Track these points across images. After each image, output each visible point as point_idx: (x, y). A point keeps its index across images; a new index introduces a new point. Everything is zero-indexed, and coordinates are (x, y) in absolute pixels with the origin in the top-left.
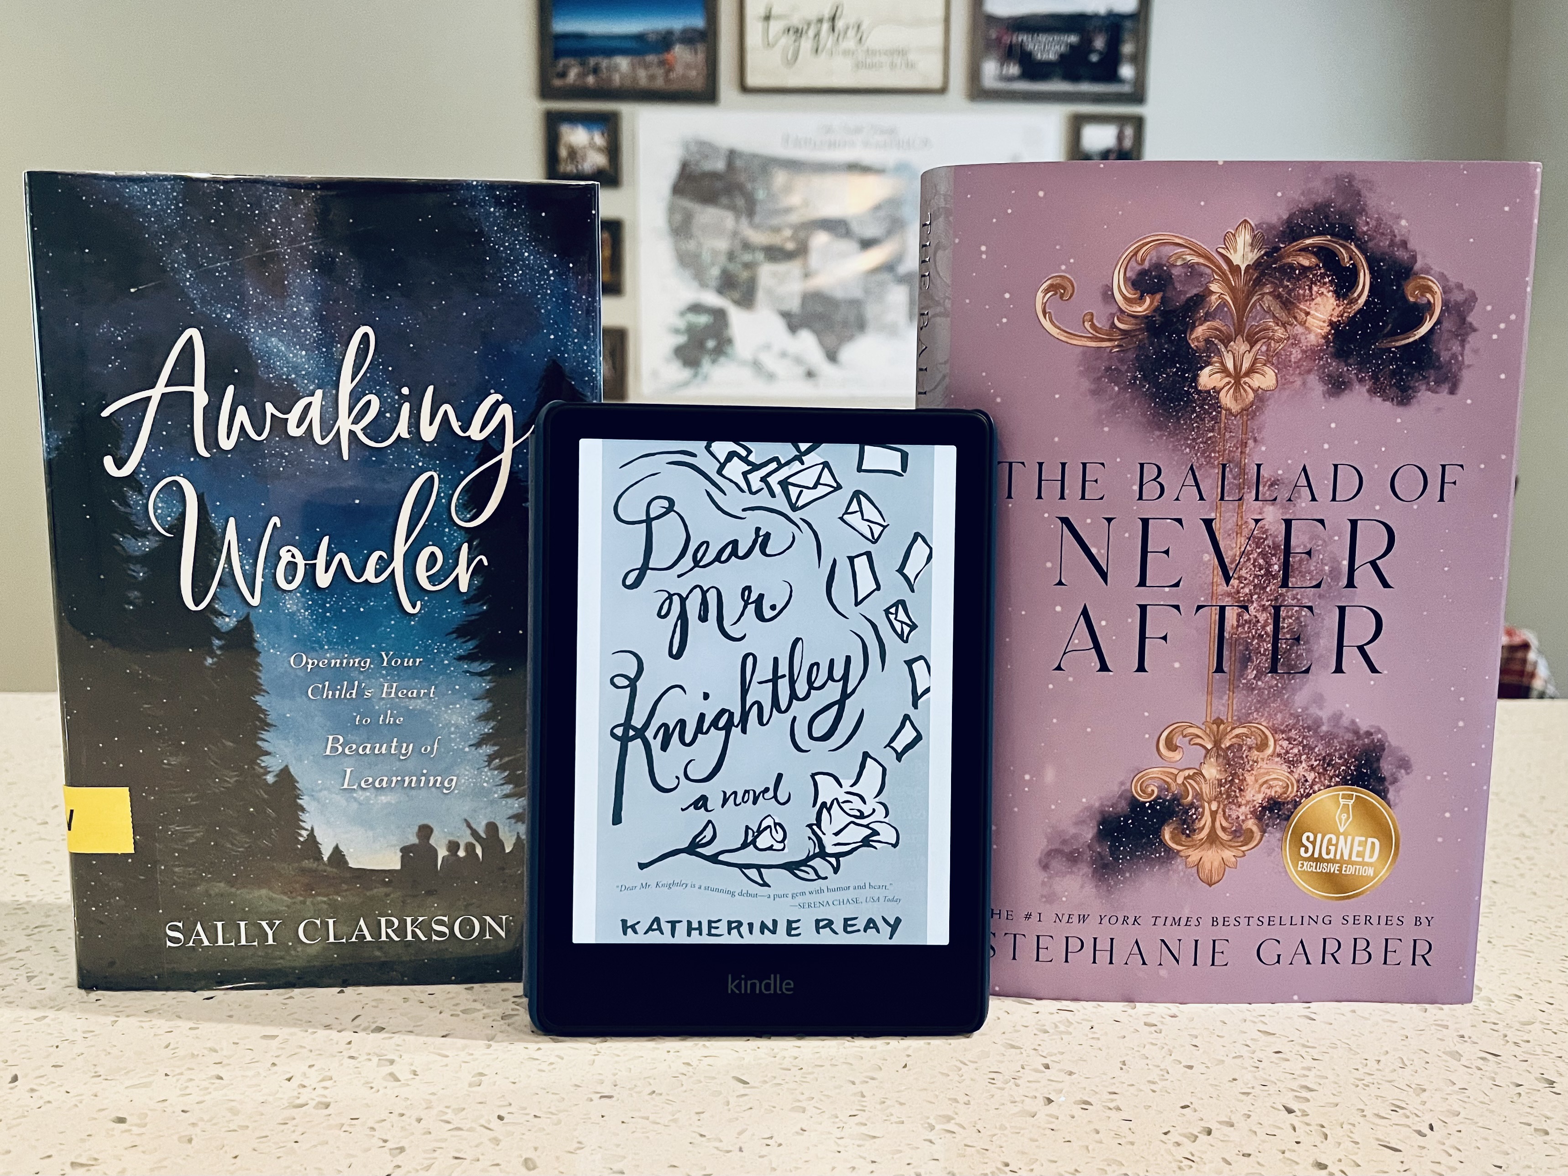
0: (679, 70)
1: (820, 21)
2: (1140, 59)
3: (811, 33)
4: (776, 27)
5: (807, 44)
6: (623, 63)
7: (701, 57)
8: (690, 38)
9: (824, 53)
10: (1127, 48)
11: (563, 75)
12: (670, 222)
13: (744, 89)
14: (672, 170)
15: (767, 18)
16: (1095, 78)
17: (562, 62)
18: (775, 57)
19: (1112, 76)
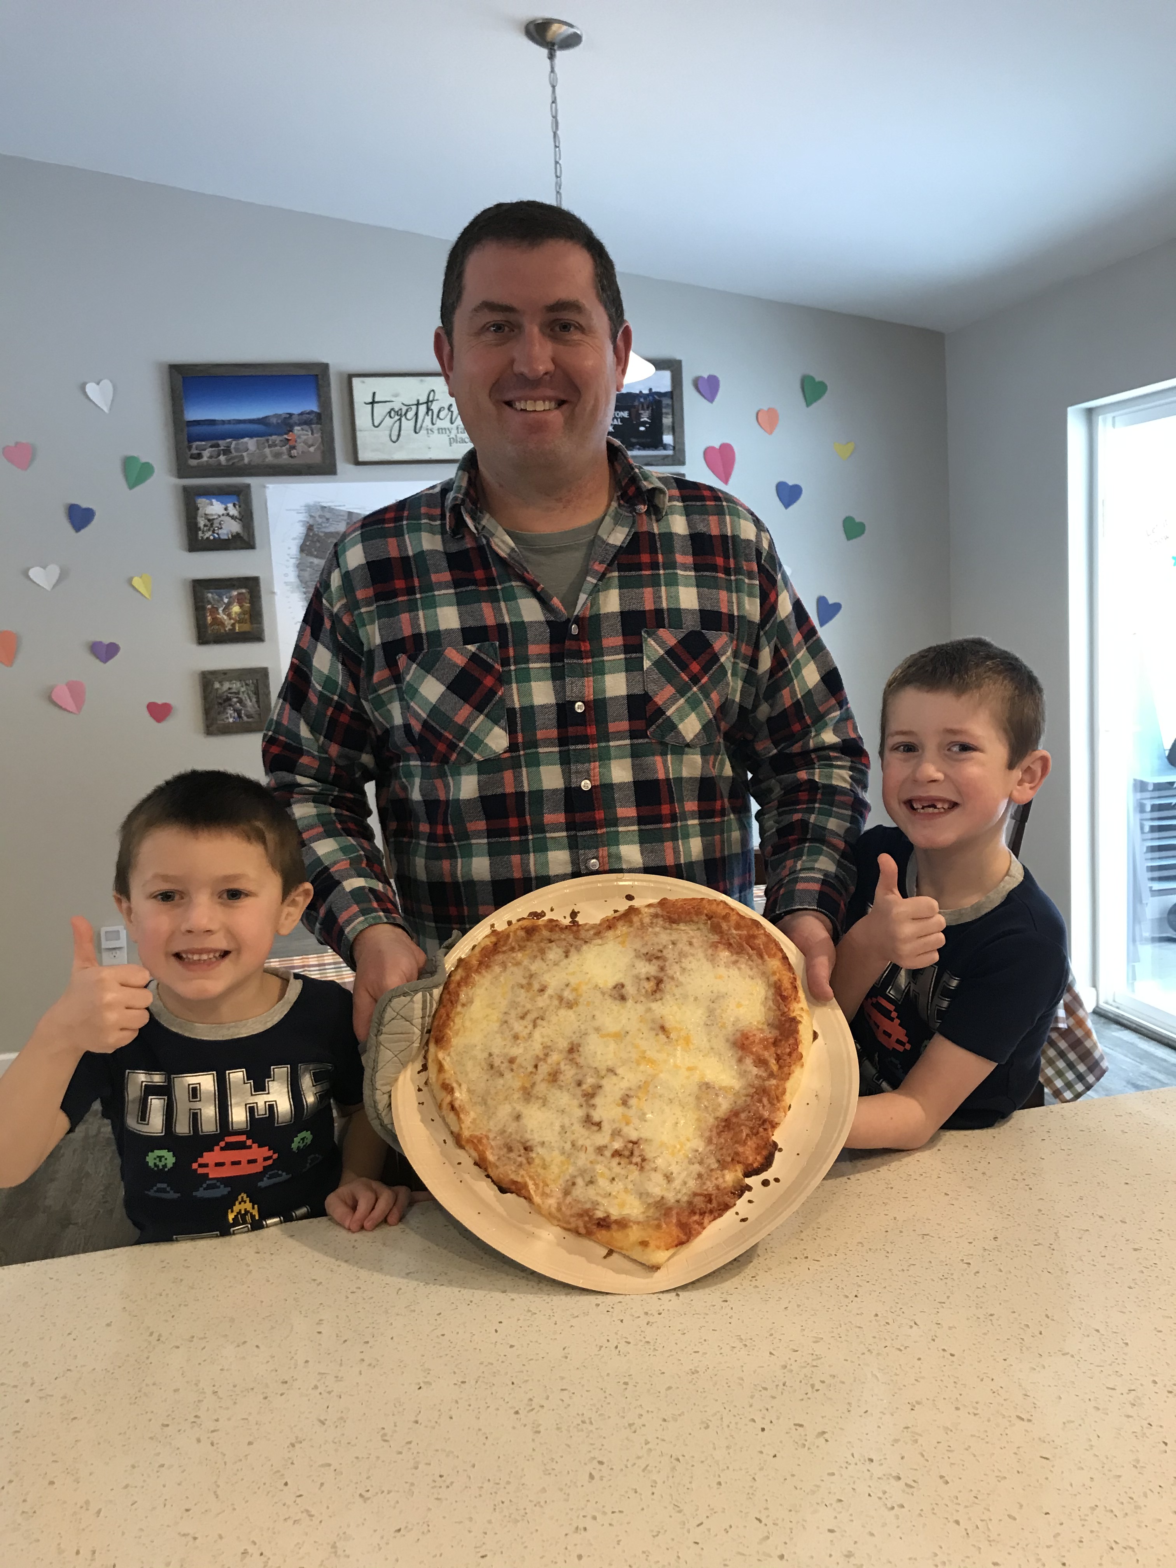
0: (301, 447)
1: (418, 404)
2: (677, 429)
3: (410, 415)
4: (380, 410)
5: (408, 425)
6: (251, 443)
7: (317, 435)
8: (307, 420)
9: (423, 432)
10: (667, 421)
11: (199, 456)
12: (299, 576)
13: (357, 463)
14: (298, 531)
15: (373, 403)
16: (644, 447)
17: (195, 444)
18: (382, 434)
19: (658, 443)
